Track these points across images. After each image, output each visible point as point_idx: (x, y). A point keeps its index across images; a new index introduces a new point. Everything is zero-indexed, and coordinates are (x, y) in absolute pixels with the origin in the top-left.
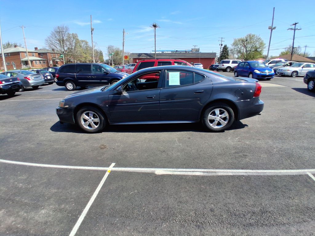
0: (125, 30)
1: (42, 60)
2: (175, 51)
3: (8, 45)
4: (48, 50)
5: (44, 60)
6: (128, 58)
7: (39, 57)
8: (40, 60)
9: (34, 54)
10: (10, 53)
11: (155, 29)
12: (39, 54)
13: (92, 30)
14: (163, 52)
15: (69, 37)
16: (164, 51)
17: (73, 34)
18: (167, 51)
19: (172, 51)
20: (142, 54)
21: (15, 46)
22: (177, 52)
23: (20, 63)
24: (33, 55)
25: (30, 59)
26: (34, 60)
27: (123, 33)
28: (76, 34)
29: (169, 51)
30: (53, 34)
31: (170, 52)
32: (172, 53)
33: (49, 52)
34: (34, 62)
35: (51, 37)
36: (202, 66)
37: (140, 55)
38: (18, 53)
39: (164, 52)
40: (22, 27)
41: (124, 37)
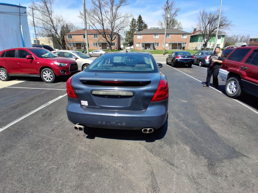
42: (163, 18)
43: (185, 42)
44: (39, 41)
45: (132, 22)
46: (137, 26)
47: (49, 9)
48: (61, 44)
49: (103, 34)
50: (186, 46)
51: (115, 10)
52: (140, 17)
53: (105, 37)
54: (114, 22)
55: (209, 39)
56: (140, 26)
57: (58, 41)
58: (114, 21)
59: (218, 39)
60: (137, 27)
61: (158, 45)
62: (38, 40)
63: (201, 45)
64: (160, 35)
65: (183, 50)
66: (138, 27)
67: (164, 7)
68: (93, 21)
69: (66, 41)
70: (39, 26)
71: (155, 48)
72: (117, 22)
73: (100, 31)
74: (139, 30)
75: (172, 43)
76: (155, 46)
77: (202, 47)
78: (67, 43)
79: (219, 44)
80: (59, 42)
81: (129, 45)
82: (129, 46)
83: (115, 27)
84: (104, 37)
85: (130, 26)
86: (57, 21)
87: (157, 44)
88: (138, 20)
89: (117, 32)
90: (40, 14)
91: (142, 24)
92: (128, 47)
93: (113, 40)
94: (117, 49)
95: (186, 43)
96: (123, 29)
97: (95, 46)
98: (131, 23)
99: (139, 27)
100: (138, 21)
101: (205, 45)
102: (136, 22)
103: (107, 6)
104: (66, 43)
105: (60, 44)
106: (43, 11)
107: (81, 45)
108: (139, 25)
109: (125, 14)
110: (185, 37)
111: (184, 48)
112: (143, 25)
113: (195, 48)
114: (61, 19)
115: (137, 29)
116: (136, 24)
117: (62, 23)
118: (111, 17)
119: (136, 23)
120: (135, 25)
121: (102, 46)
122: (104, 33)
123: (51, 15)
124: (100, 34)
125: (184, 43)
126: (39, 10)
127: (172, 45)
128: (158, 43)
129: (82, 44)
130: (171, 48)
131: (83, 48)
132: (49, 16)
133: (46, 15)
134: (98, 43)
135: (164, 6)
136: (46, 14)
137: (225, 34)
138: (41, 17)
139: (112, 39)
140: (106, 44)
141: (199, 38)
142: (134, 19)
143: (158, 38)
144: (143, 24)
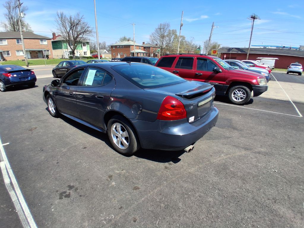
0: (214, 24)
1: (145, 53)
2: (281, 47)
3: (124, 39)
4: (151, 45)
5: (147, 53)
6: (216, 53)
7: (144, 50)
8: (143, 53)
9: (141, 47)
10: (124, 45)
11: (254, 21)
12: (145, 48)
13: (182, 25)
14: (265, 48)
15: (170, 33)
16: (268, 46)
17: (173, 30)
18: (271, 46)
19: (277, 47)
20: (233, 48)
21: (128, 40)
22: (284, 49)
23: (129, 54)
24: (140, 49)
25: (136, 52)
26: (139, 53)
27: (212, 26)
28: (176, 30)
29: (274, 46)
30: (156, 31)
31: (275, 48)
32: (278, 48)
33: (151, 46)
34: (139, 54)
35: (155, 33)
36: (301, 67)
37: (230, 49)
38: (128, 46)
39: (267, 48)
40: (133, 24)
41: (212, 30)
42: (6, 18)
43: (47, 49)
50: (50, 54)
55: (76, 46)
59: (84, 46)
61: (8, 54)
63: (67, 52)
64: (8, 40)
65: (48, 59)
67: (5, 5)
71: (5, 58)
75: (30, 51)
76: (5, 56)
77: (70, 55)
79: (86, 52)
87: (6, 53)
95: (48, 51)
101: (73, 52)
110: (45, 43)
111: (47, 56)
113: (62, 56)
125: (46, 51)
127: (31, 53)
128: (8, 52)
130: (30, 57)
135: (6, 3)
137: (90, 41)
141: (63, 45)
143: (7, 44)
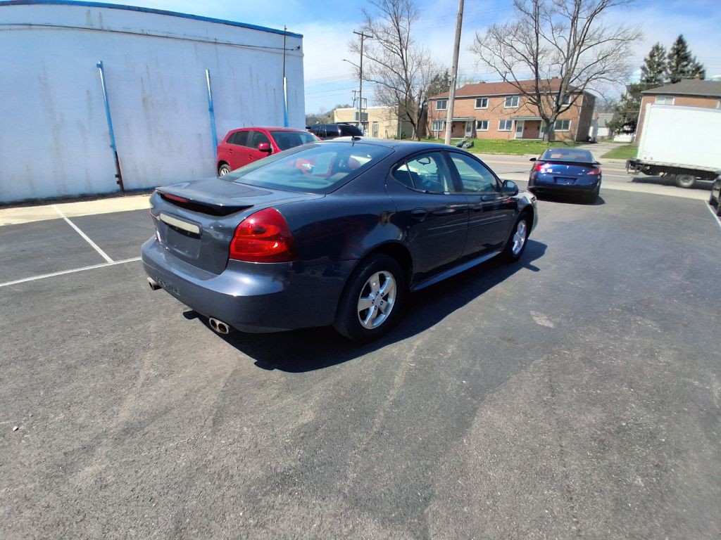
44: (367, 114)
45: (652, 55)
46: (668, 70)
47: (404, 36)
48: (416, 122)
49: (531, 95)
51: (586, 20)
52: (680, 41)
53: (538, 103)
54: (575, 56)
56: (677, 70)
57: (408, 115)
58: (576, 53)
60: (667, 73)
62: (366, 112)
66: (670, 73)
68: (508, 59)
69: (429, 115)
70: (373, 79)
72: (588, 56)
73: (524, 87)
74: (674, 82)
78: (430, 122)
80: (411, 119)
81: (629, 129)
82: (627, 132)
83: (576, 72)
84: (534, 104)
85: (643, 68)
86: (415, 64)
88: (673, 49)
89: (581, 88)
90: (381, 48)
91: (685, 63)
92: (625, 135)
93: (561, 112)
94: (573, 139)
96: (602, 76)
97: (505, 130)
98: (648, 58)
99: (673, 71)
100: (674, 55)
102: (666, 55)
103: (562, 11)
104: (428, 120)
105: (412, 122)
106: (387, 41)
107: (464, 127)
108: (674, 67)
109: (615, 31)
112: (689, 67)
114: (425, 57)
115: (667, 78)
116: (667, 61)
117: (425, 68)
118: (569, 44)
119: (665, 59)
120: (659, 65)
121: (526, 128)
122: (535, 91)
123: (406, 50)
124: (523, 93)
126: (379, 38)
129: (468, 122)
131: (469, 134)
132: (399, 51)
133: (394, 50)
134: (513, 121)
136: (395, 47)
138: (381, 56)
139: (559, 107)
140: (537, 125)
142: (660, 46)
144: (691, 64)
